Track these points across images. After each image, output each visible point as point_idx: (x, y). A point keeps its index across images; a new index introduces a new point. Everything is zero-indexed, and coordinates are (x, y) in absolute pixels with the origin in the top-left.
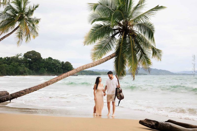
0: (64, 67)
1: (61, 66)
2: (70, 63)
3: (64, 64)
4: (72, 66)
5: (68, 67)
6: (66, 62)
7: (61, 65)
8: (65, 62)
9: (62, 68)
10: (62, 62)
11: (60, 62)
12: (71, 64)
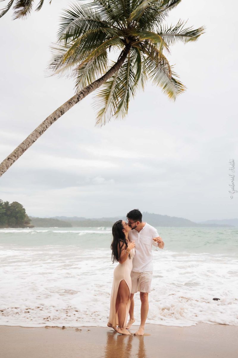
0: (9, 213)
1: (4, 211)
2: (21, 205)
3: (9, 207)
4: (24, 209)
5: (18, 213)
6: (14, 203)
7: (3, 208)
8: (10, 202)
9: (5, 214)
10: (5, 203)
11: (2, 203)
12: (22, 207)
